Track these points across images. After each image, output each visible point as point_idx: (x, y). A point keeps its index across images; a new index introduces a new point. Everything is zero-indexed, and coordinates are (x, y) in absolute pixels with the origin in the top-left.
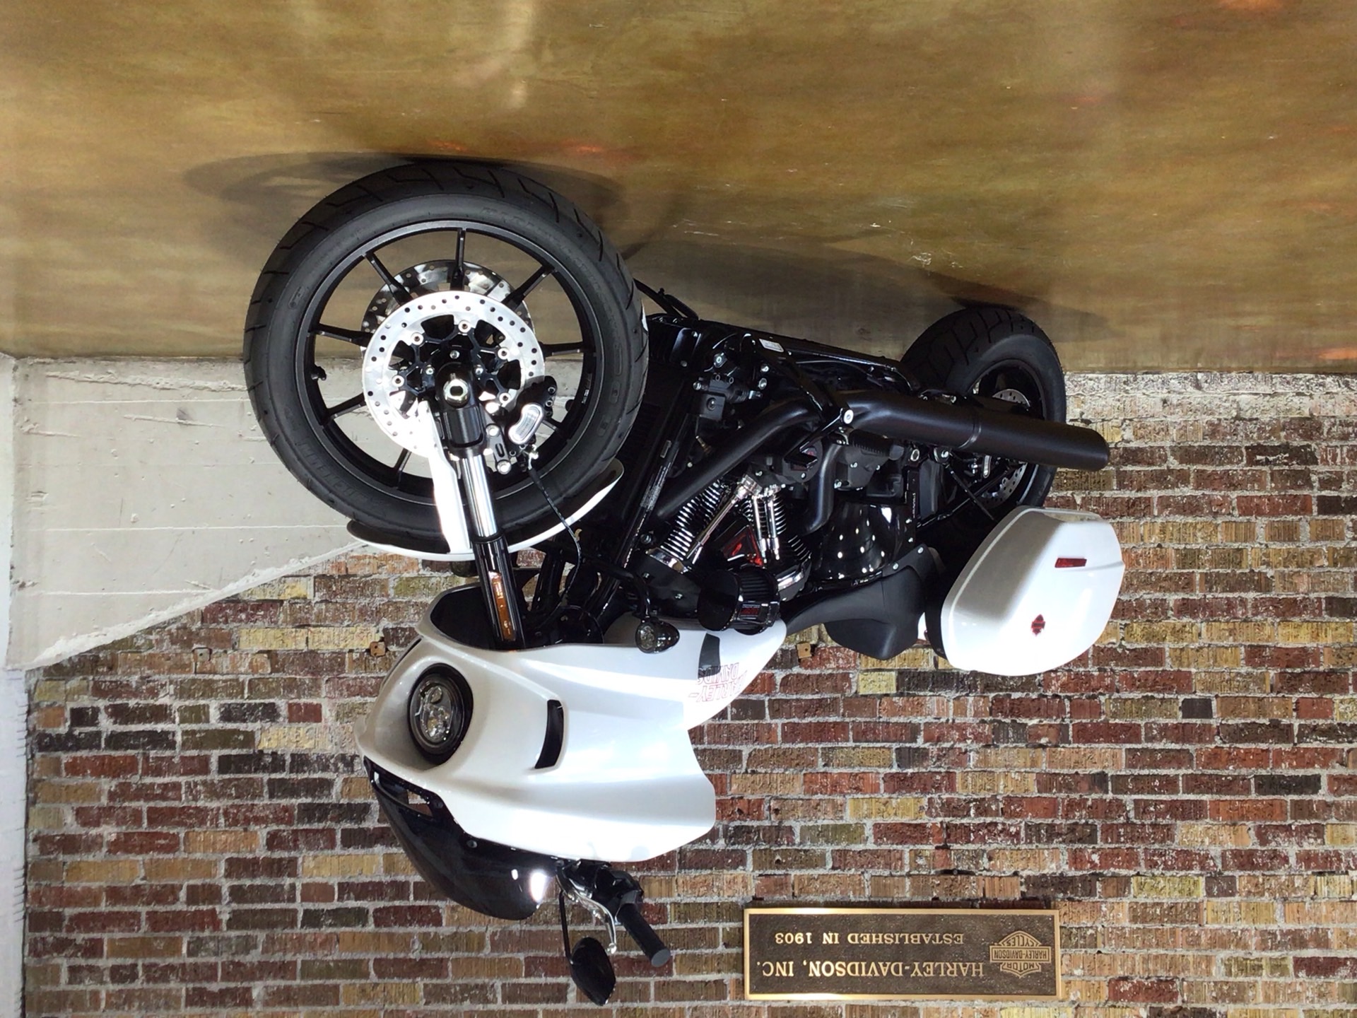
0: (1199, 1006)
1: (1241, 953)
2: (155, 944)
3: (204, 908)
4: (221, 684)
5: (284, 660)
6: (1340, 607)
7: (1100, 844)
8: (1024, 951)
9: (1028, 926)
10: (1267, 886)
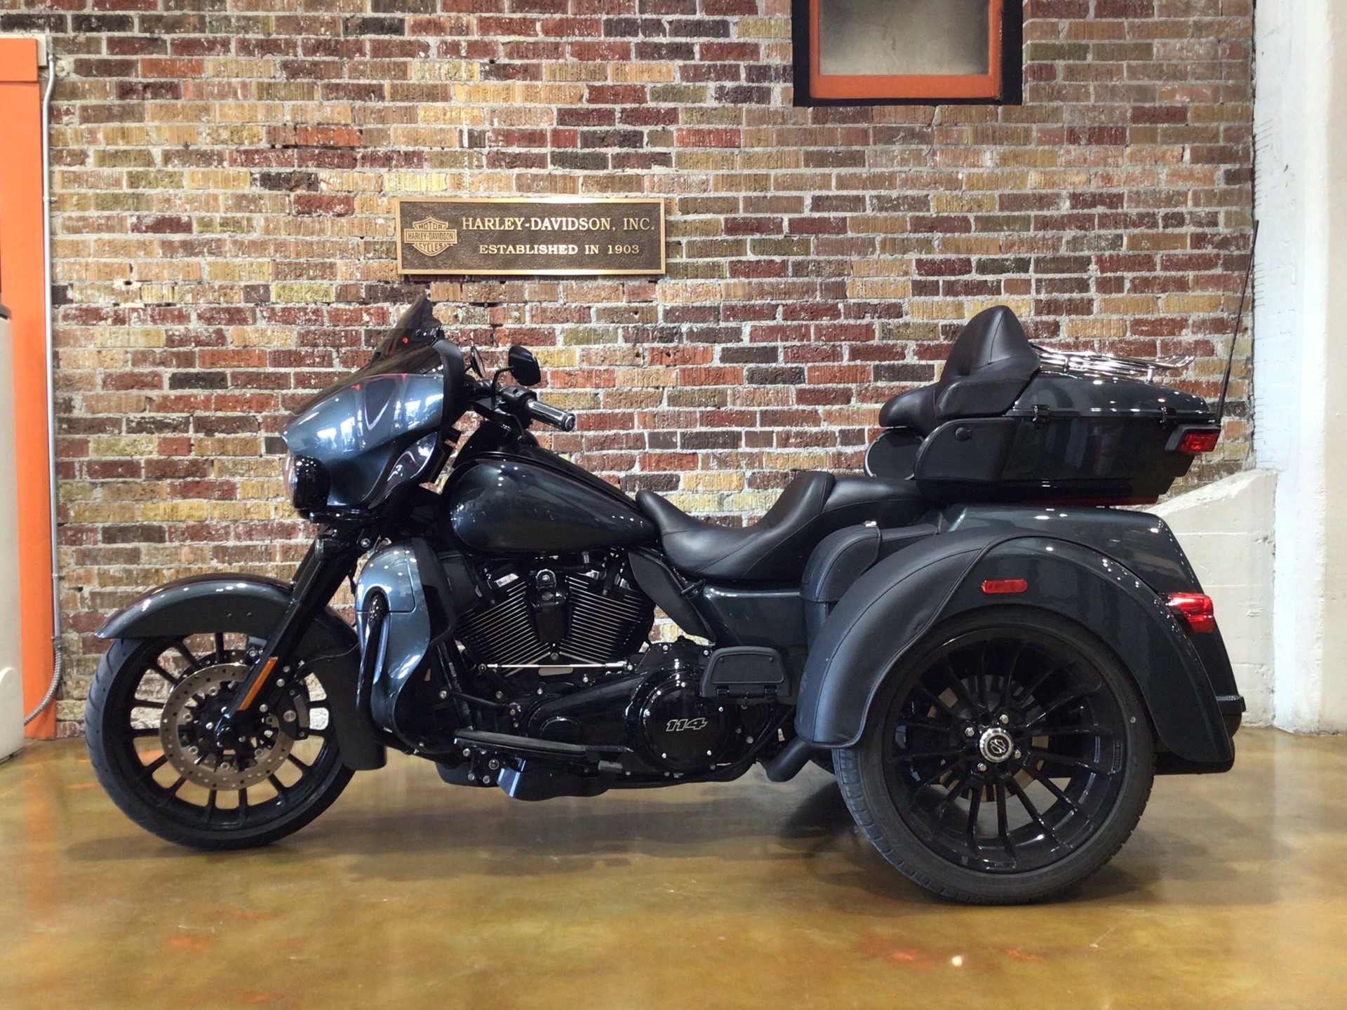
0: (275, 192)
1: (239, 237)
2: (1148, 245)
3: (1109, 274)
6: (153, 534)
7: (362, 329)
8: (428, 239)
9: (423, 260)
10: (216, 294)
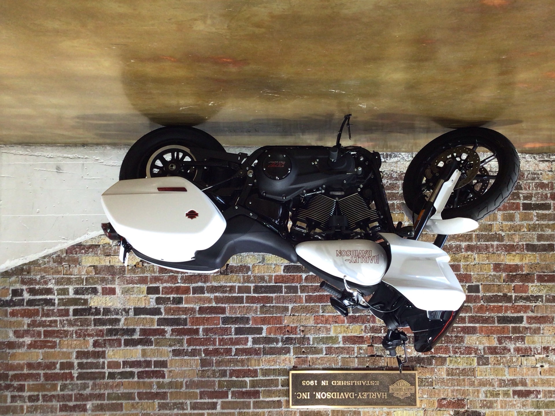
0: (474, 410)
1: (491, 388)
2: (47, 386)
3: (67, 371)
4: (74, 279)
5: (100, 270)
6: (531, 248)
8: (403, 388)
9: (405, 378)
10: (502, 361)
